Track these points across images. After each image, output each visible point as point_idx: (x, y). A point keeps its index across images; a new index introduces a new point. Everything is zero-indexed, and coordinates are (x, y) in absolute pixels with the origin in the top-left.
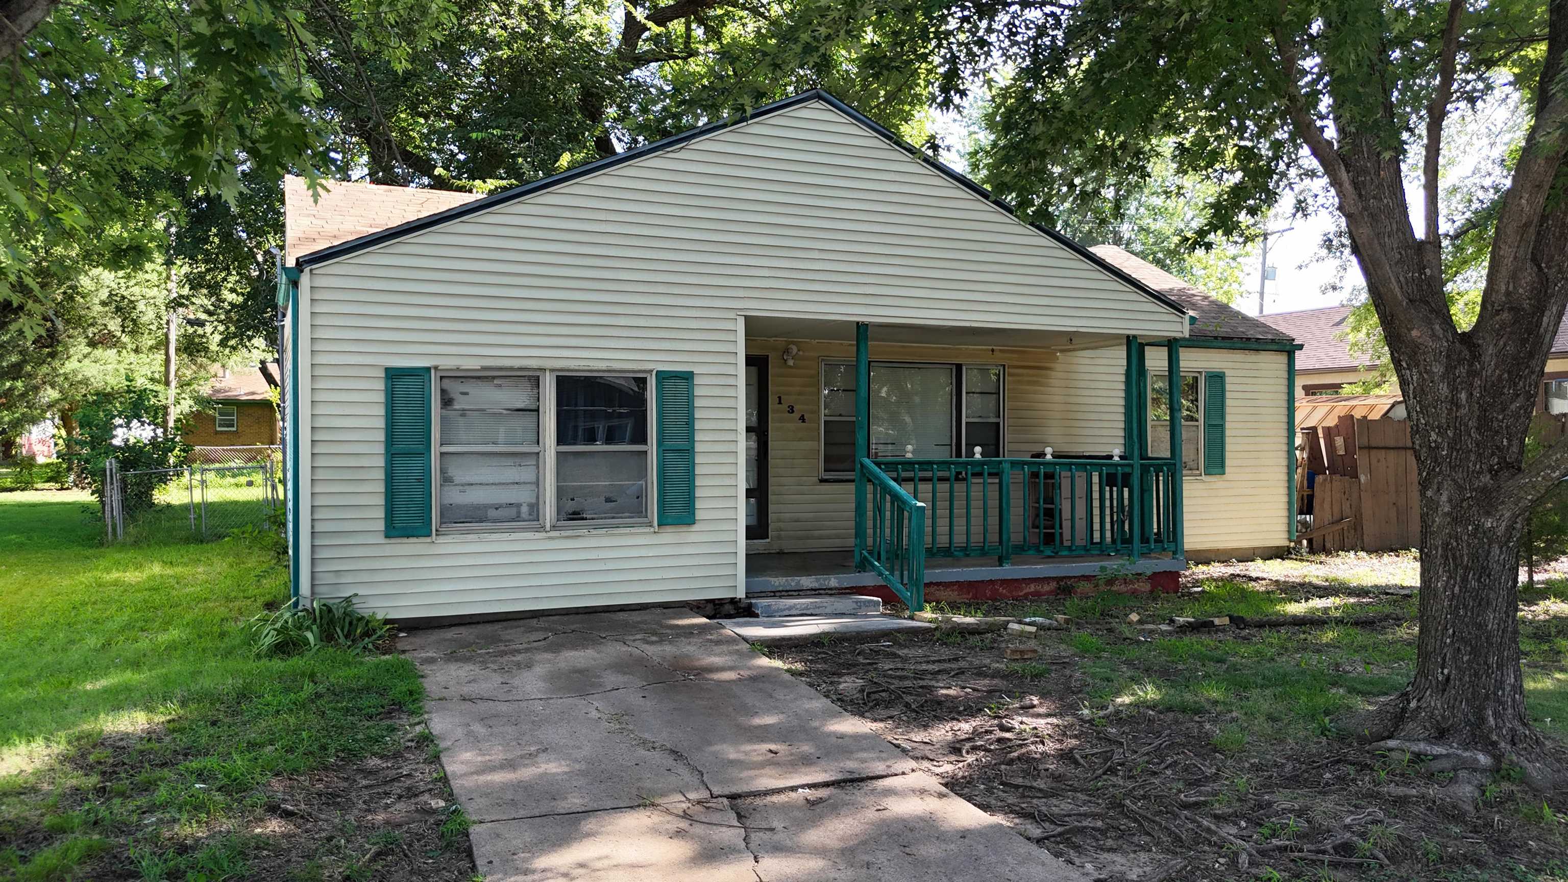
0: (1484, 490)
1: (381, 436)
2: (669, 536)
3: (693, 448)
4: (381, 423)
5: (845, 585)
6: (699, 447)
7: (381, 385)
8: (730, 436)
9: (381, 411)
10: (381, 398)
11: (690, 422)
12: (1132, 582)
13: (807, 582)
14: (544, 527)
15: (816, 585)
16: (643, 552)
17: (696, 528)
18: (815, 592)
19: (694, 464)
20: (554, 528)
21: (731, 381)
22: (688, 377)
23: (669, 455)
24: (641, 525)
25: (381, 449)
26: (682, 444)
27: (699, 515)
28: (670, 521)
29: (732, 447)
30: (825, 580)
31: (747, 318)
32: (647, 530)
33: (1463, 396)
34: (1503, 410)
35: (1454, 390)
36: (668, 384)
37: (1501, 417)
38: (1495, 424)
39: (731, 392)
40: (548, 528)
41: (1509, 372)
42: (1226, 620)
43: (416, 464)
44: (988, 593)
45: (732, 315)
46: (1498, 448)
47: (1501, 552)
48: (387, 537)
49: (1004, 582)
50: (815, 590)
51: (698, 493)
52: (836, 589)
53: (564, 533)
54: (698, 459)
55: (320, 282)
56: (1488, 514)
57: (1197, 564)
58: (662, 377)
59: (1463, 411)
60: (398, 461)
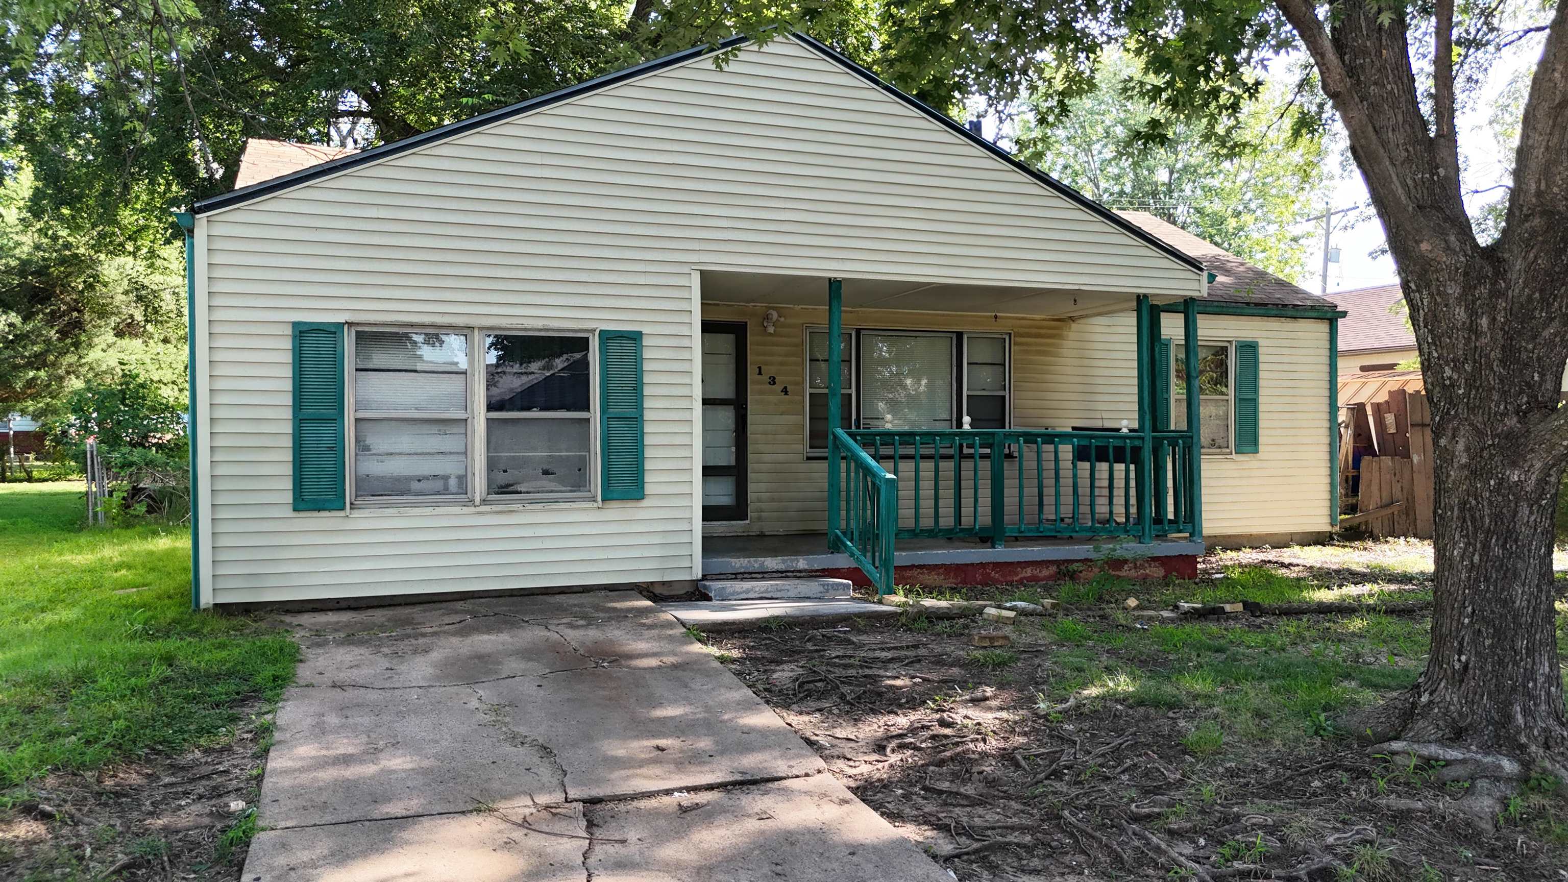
0: (1509, 435)
1: (288, 400)
2: (616, 512)
3: (642, 416)
4: (288, 386)
5: (816, 567)
6: (648, 415)
7: (288, 344)
8: (684, 404)
9: (288, 372)
10: (288, 358)
11: (637, 389)
12: (1142, 567)
13: (772, 563)
14: (472, 501)
15: (782, 567)
16: (587, 530)
17: (645, 503)
18: (783, 574)
19: (643, 434)
20: (484, 502)
21: (685, 342)
22: (635, 337)
23: (614, 423)
24: (584, 499)
25: (288, 414)
26: (631, 412)
27: (649, 489)
28: (615, 496)
29: (685, 416)
30: (792, 561)
31: (703, 273)
32: (590, 505)
33: (1484, 322)
34: (1534, 338)
35: (1473, 314)
36: (614, 345)
37: (1530, 346)
38: (1524, 356)
39: (685, 355)
40: (477, 500)
41: (1542, 291)
42: (1239, 607)
43: (327, 430)
44: (979, 577)
45: (686, 269)
46: (1528, 384)
47: (1531, 513)
48: (294, 510)
49: (996, 565)
50: (782, 572)
51: (648, 465)
52: (805, 571)
53: (494, 508)
54: (648, 428)
55: (218, 230)
56: (1514, 464)
57: (1225, 549)
58: (607, 337)
59: (1484, 341)
60: (308, 427)
